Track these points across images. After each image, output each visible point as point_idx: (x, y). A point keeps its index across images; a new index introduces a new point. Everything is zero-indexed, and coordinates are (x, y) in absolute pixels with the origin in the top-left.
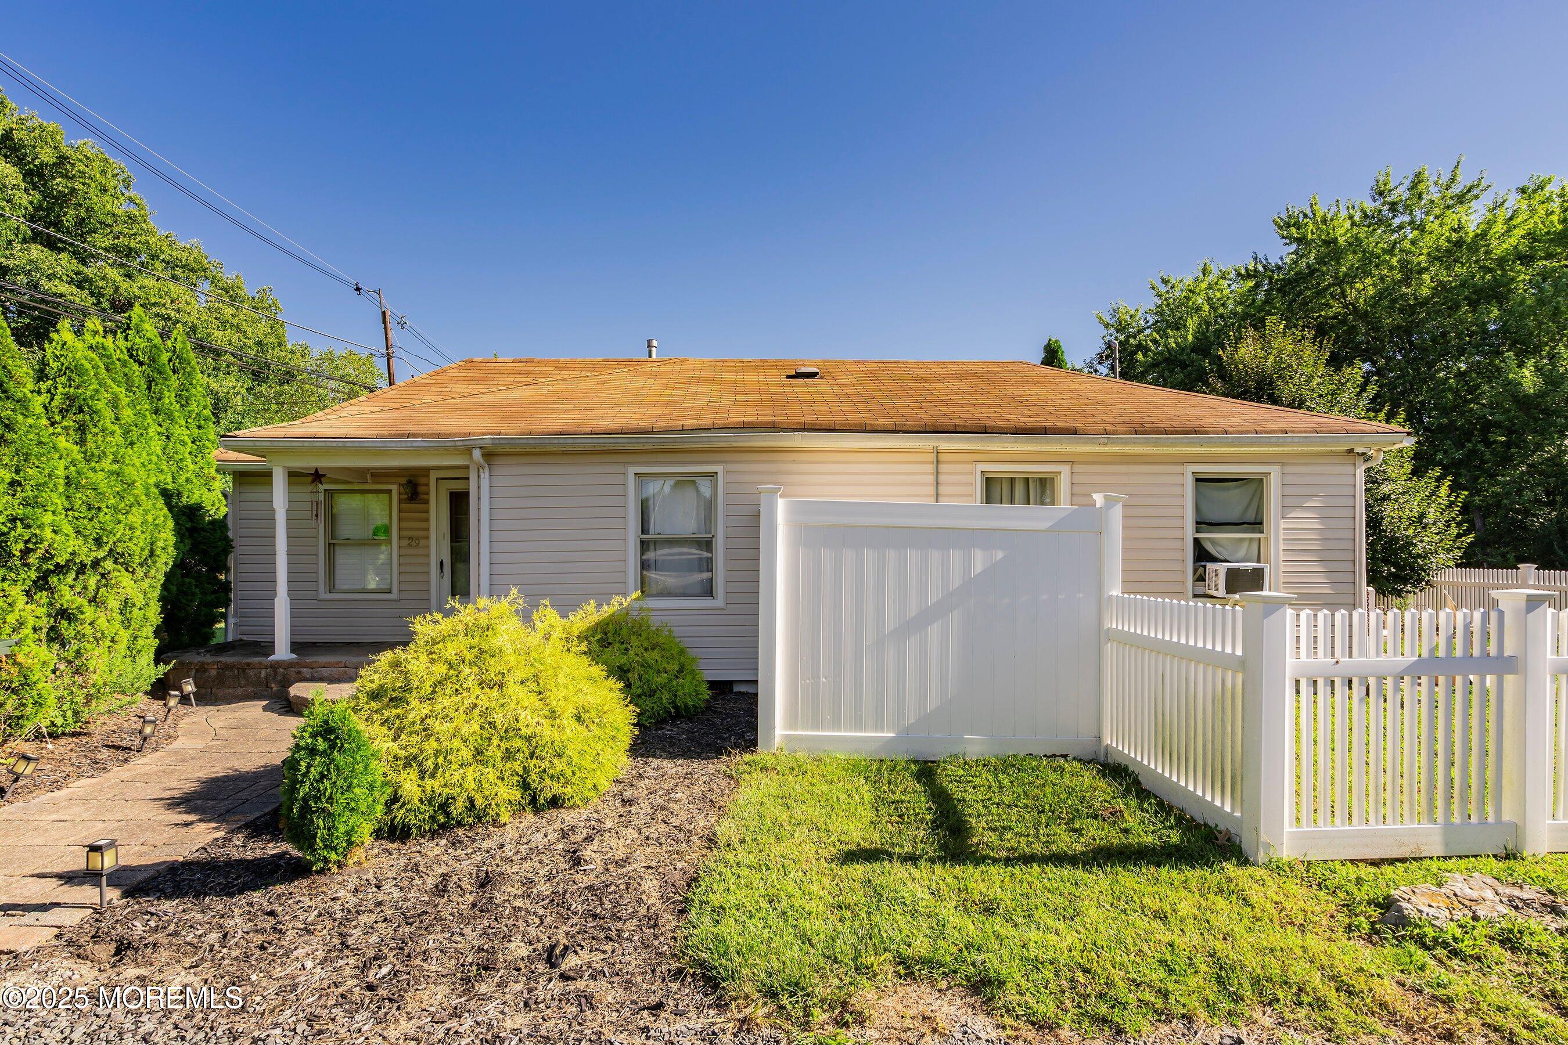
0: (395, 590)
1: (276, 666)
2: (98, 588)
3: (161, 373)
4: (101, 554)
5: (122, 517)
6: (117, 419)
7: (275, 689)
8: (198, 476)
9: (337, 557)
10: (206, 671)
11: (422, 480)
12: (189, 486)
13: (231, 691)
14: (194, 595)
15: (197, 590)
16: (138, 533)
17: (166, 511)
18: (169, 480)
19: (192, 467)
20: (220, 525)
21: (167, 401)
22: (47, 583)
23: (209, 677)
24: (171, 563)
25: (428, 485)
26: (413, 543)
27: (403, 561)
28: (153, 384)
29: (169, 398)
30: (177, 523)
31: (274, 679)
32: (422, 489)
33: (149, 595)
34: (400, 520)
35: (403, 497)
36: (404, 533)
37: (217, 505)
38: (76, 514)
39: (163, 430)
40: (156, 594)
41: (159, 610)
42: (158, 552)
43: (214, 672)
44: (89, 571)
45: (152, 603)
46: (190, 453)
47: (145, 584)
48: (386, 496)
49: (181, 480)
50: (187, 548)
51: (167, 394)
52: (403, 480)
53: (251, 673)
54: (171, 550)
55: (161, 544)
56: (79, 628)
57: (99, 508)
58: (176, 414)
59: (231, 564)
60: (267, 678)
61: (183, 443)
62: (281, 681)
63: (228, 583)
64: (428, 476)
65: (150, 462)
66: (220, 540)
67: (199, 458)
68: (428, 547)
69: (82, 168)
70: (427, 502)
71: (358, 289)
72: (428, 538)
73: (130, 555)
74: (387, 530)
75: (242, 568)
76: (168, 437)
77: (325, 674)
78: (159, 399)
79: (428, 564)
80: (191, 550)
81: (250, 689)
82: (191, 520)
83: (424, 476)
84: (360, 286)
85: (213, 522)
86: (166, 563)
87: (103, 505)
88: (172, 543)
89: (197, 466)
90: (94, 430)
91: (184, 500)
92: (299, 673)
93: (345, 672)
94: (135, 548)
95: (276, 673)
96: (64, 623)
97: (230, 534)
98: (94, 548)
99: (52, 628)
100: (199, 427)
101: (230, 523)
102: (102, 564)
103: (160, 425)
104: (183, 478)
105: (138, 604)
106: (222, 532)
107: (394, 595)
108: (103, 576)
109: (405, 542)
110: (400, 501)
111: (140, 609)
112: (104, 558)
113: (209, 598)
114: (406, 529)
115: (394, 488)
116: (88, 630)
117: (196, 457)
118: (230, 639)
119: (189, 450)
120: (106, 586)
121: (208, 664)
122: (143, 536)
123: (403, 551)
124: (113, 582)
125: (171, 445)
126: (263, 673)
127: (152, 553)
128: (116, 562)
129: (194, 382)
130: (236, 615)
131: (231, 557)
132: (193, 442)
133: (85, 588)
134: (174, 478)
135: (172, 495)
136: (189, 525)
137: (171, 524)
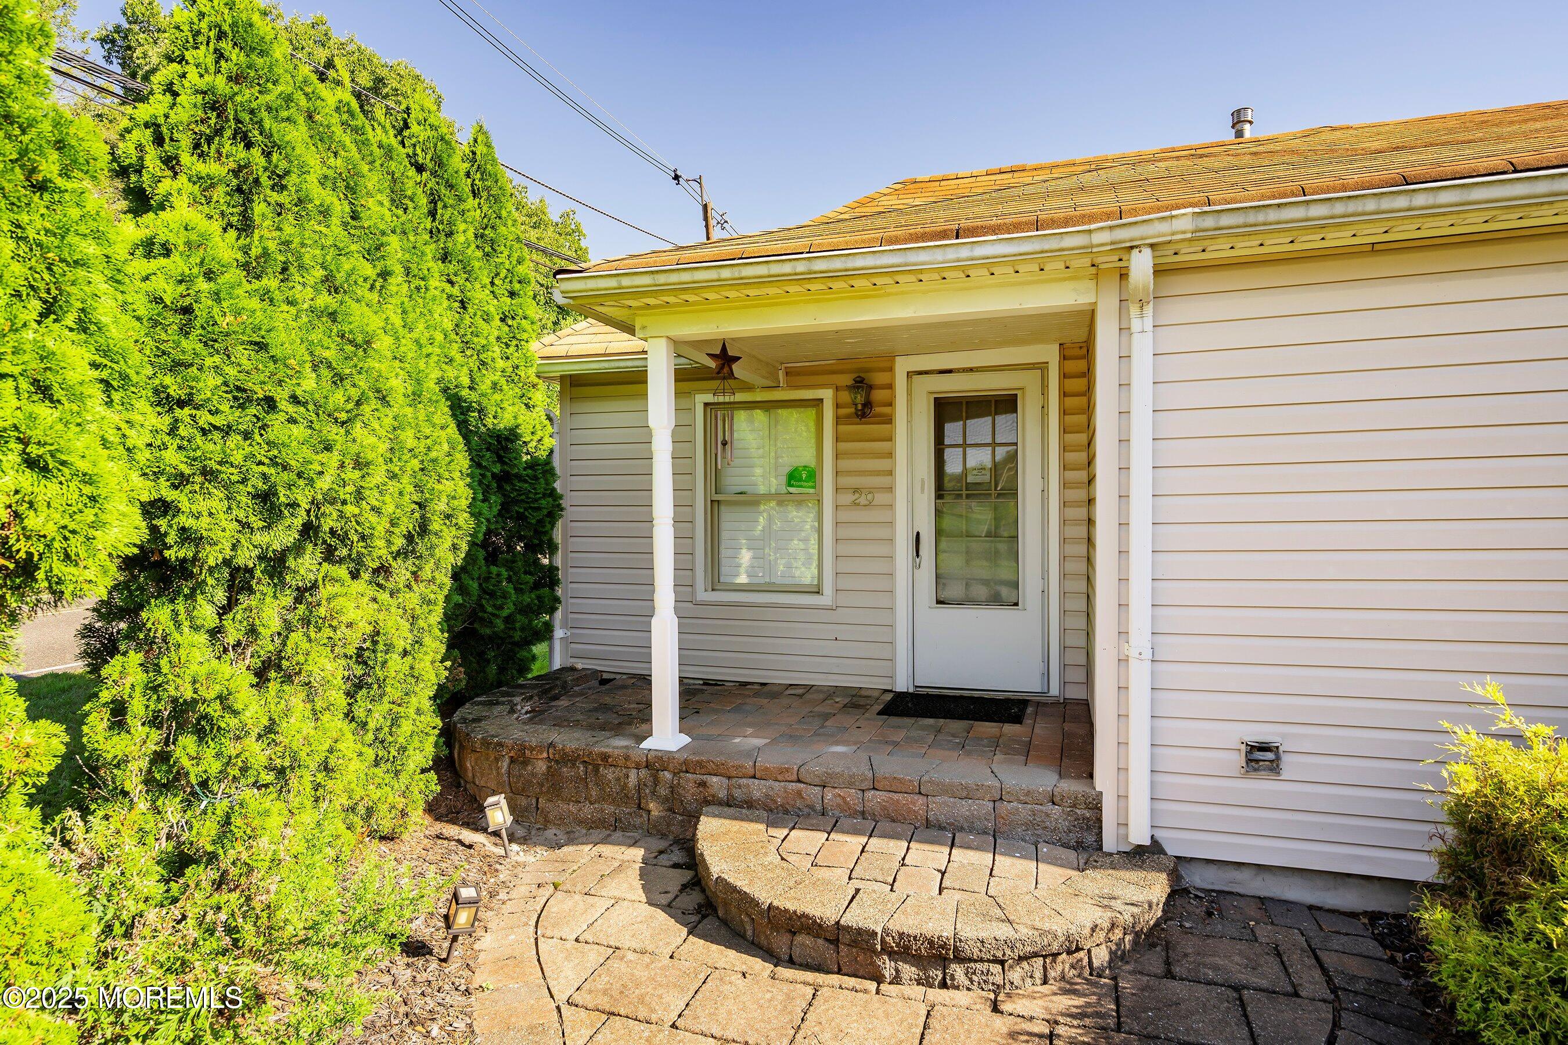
0: (828, 588)
1: (656, 763)
2: (288, 627)
3: (451, 186)
4: (283, 537)
5: (334, 433)
6: (355, 216)
7: (655, 813)
8: (510, 380)
9: (724, 525)
10: (526, 762)
11: (879, 378)
12: (497, 397)
13: (573, 807)
14: (505, 596)
15: (510, 588)
16: (378, 475)
17: (452, 430)
18: (466, 381)
19: (501, 364)
20: (543, 469)
21: (461, 239)
22: (137, 627)
23: (534, 775)
24: (464, 547)
25: (890, 387)
26: (863, 500)
27: (843, 533)
28: (440, 205)
29: (464, 235)
30: (476, 463)
31: (653, 793)
32: (878, 395)
33: (421, 623)
34: (837, 456)
35: (843, 411)
36: (845, 481)
37: (540, 434)
38: (204, 418)
39: (455, 291)
40: (437, 615)
41: (443, 649)
42: (435, 526)
43: (541, 767)
44: (262, 585)
45: (427, 640)
46: (498, 338)
47: (412, 599)
48: (812, 413)
49: (485, 386)
50: (495, 510)
51: (462, 227)
52: (847, 380)
53: (610, 774)
54: (464, 519)
55: (441, 506)
56: (231, 749)
57: (270, 404)
58: (477, 264)
59: (558, 535)
60: (639, 789)
61: (487, 318)
62: (667, 799)
63: (552, 569)
64: (891, 369)
65: (431, 341)
66: (544, 496)
67: (512, 349)
68: (891, 506)
69: (395, 84)
70: (889, 420)
71: (676, 177)
72: (890, 489)
73: (363, 538)
74: (813, 475)
75: (575, 543)
76: (463, 305)
77: (757, 794)
78: (450, 234)
79: (891, 541)
80: (500, 514)
81: (609, 809)
82: (500, 459)
83: (883, 370)
84: (679, 173)
85: (533, 464)
86: (455, 548)
87: (281, 396)
88: (464, 503)
89: (509, 363)
90: (275, 197)
91: (489, 421)
92: (703, 784)
93: (799, 793)
94: (373, 518)
95: (656, 781)
96: (187, 743)
97: (557, 485)
98: (257, 523)
99: (161, 757)
100: (512, 294)
101: (556, 462)
102: (291, 562)
103: (451, 282)
104: (489, 383)
105: (400, 644)
106: (547, 483)
107: (827, 598)
108: (301, 594)
109: (847, 498)
110: (838, 420)
111: (405, 653)
112: (297, 549)
113: (527, 599)
114: (849, 473)
115: (827, 395)
116: (257, 753)
117: (507, 346)
118: (557, 665)
119: (496, 333)
120: (306, 622)
121: (532, 749)
122: (393, 487)
123: (844, 516)
124: (322, 611)
125: (467, 321)
126: (633, 780)
127: (423, 528)
128: (329, 555)
129: (504, 214)
130: (564, 625)
131: (559, 524)
132: (502, 320)
133: (252, 631)
134: (472, 380)
135: (469, 409)
136: (497, 469)
137: (462, 461)
